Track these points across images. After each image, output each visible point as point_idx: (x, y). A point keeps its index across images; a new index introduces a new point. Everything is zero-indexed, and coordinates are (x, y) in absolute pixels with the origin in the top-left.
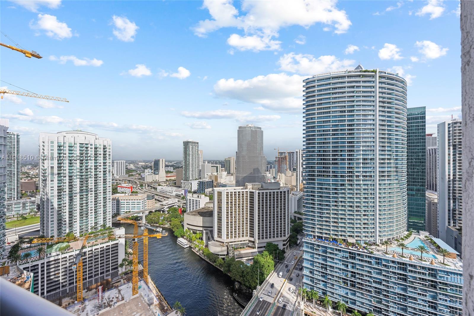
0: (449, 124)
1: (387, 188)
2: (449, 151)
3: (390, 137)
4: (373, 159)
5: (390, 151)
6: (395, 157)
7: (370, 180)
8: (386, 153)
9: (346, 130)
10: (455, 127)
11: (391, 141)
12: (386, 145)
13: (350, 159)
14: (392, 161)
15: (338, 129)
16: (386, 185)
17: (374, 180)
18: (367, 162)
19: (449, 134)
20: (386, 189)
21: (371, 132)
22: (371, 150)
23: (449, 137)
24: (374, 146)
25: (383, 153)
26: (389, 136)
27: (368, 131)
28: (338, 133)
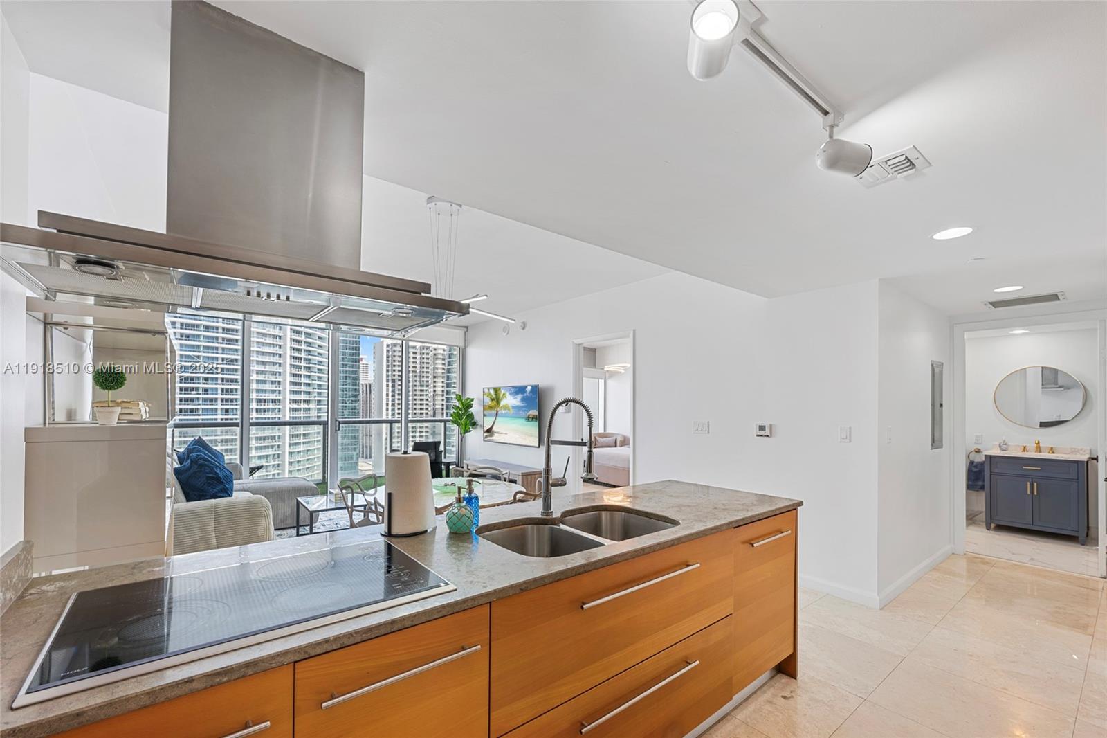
0: (388, 346)
1: (303, 460)
2: (387, 390)
3: (310, 357)
4: (279, 401)
5: (309, 385)
6: (317, 399)
7: (272, 447)
8: (303, 388)
9: (220, 330)
10: (394, 351)
11: (311, 365)
12: (303, 372)
13: (227, 400)
14: (312, 406)
15: (198, 326)
16: (302, 454)
17: (278, 446)
18: (266, 407)
19: (388, 361)
20: (302, 462)
21: (274, 343)
22: (275, 382)
23: (388, 366)
24: (280, 373)
25: (296, 388)
26: (309, 355)
27: (269, 340)
28: (198, 336)
